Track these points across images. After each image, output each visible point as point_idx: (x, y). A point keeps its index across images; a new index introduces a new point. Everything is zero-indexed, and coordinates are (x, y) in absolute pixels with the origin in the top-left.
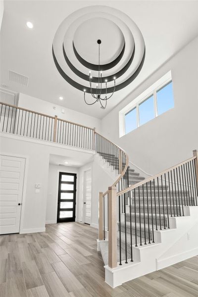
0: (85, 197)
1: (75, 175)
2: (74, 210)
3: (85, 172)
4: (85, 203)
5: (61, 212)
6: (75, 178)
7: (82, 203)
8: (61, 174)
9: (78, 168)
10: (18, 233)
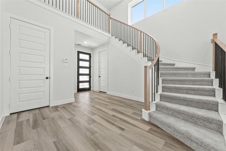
0: (99, 72)
1: (90, 55)
2: (89, 82)
3: (100, 52)
4: (100, 77)
5: (80, 84)
6: (90, 57)
7: (98, 77)
8: (79, 53)
9: (93, 49)
10: (49, 106)
